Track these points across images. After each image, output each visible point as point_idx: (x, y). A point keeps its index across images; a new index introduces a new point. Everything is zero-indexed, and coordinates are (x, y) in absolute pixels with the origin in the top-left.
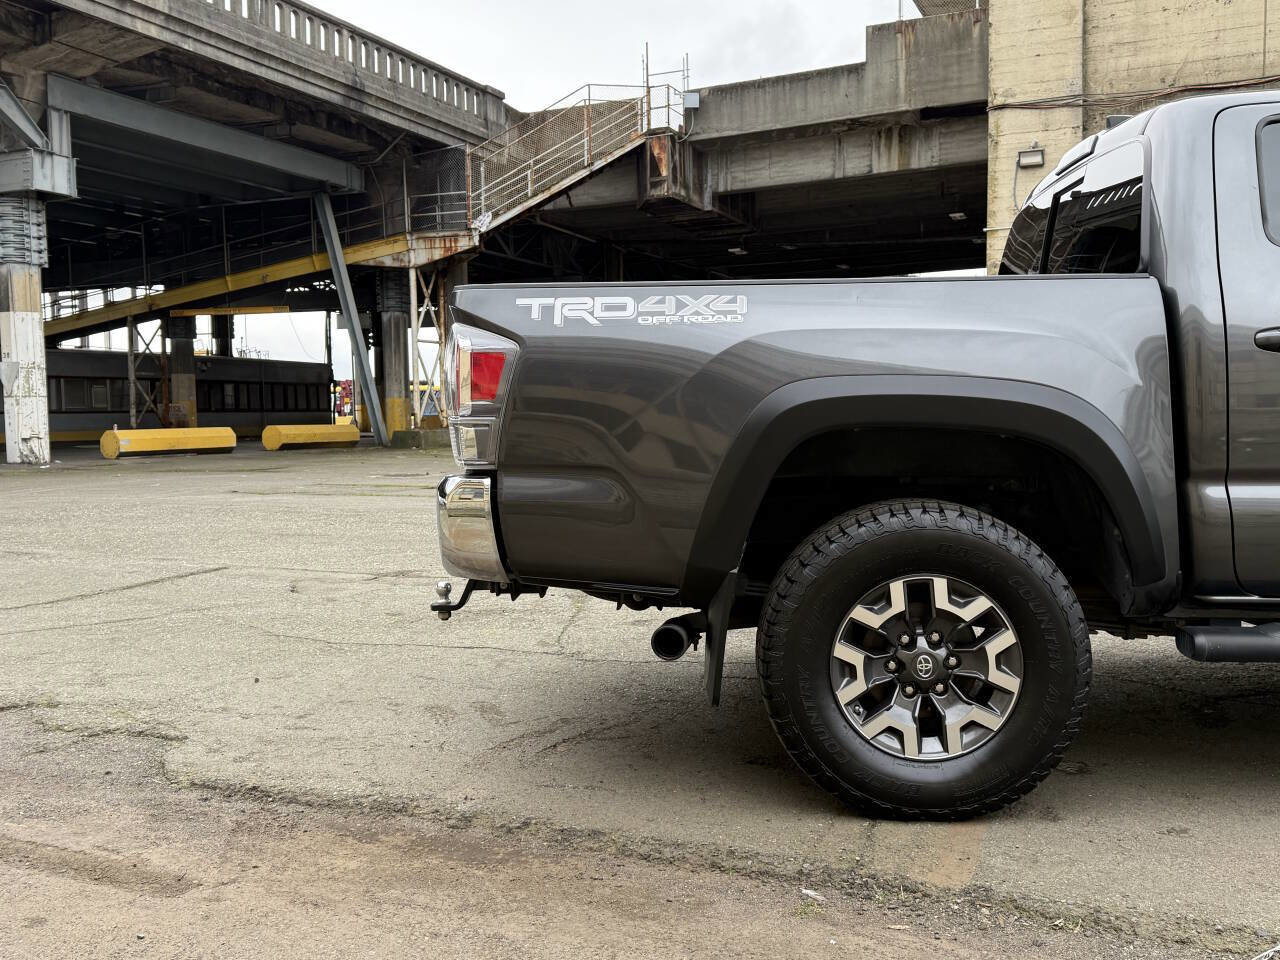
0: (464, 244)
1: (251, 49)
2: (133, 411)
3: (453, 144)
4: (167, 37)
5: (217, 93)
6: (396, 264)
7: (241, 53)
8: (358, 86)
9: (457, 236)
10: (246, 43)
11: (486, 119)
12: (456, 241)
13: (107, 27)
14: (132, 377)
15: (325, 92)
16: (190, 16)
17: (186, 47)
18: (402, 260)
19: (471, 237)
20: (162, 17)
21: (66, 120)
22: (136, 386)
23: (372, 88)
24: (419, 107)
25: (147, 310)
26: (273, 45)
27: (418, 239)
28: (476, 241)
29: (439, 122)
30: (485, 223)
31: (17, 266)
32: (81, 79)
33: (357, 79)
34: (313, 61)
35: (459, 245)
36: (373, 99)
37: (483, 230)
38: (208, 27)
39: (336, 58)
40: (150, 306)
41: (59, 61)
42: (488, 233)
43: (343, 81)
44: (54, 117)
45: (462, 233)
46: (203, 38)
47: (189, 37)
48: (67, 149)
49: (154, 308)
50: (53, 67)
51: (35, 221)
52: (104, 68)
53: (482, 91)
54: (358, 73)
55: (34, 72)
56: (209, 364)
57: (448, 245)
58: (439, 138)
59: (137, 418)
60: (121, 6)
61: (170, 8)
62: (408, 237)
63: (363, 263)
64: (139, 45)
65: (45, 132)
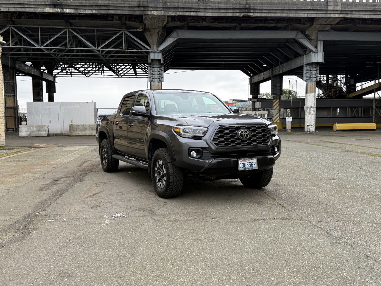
1: (371, 11)
2: (374, 117)
4: (342, 16)
5: (370, 24)
7: (368, 13)
10: (369, 10)
13: (324, 18)
14: (374, 107)
16: (348, 8)
17: (348, 17)
20: (339, 11)
21: (322, 42)
22: (375, 110)
25: (379, 87)
31: (309, 82)
32: (327, 31)
38: (355, 9)
40: (380, 85)
44: (319, 43)
46: (354, 13)
47: (349, 14)
48: (322, 50)
50: (319, 29)
51: (314, 70)
52: (331, 26)
55: (315, 32)
59: (375, 120)
60: (327, 12)
61: (342, 8)
64: (335, 20)
65: (316, 47)
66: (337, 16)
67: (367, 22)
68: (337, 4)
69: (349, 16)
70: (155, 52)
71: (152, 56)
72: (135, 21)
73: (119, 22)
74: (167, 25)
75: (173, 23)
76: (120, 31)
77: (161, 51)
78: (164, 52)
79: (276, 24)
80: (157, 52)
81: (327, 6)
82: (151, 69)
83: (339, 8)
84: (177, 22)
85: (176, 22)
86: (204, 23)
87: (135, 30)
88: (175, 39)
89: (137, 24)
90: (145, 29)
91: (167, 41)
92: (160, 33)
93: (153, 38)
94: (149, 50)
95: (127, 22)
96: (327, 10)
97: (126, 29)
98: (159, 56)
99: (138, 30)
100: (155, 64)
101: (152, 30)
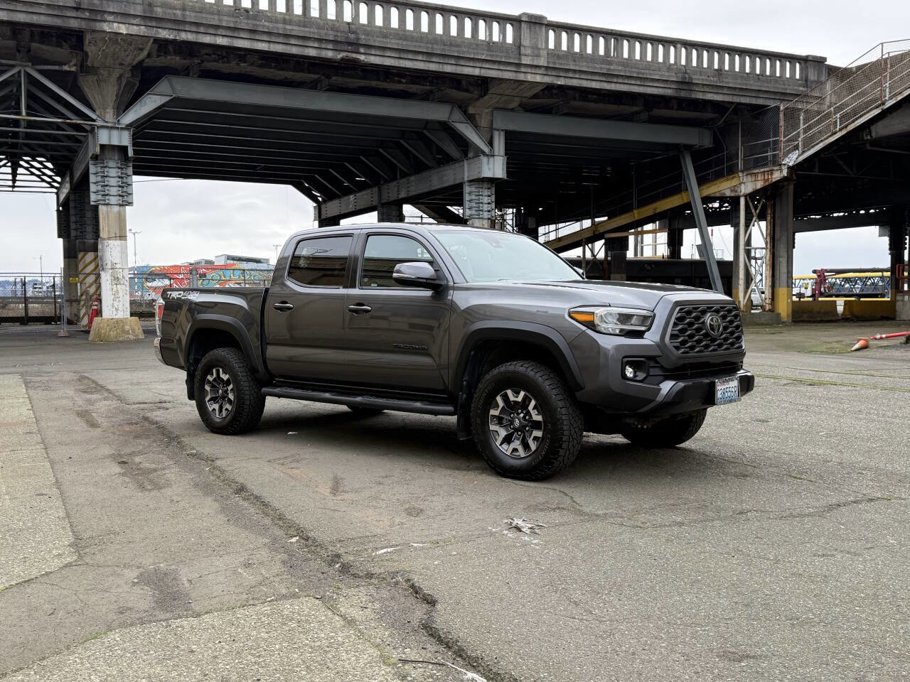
0: (777, 176)
1: (603, 74)
3: (772, 104)
4: (547, 80)
5: (595, 101)
6: (733, 195)
7: (597, 78)
8: (687, 81)
9: (773, 170)
10: (599, 71)
11: (806, 81)
12: (772, 174)
13: (512, 82)
15: (660, 90)
16: (561, 64)
17: (559, 83)
18: (736, 191)
19: (781, 170)
20: (543, 69)
21: (503, 134)
23: (698, 79)
24: (740, 84)
25: (592, 235)
26: (620, 68)
27: (747, 175)
28: (785, 173)
29: (759, 91)
30: (792, 159)
31: (477, 220)
32: (512, 110)
33: (687, 76)
34: (652, 72)
35: (774, 176)
36: (701, 86)
37: (791, 164)
38: (572, 67)
39: (671, 65)
40: (594, 232)
41: (497, 102)
42: (793, 166)
43: (674, 79)
44: (496, 134)
45: (776, 168)
46: (571, 75)
47: (561, 76)
48: (502, 151)
49: (597, 233)
50: (497, 105)
51: (486, 194)
52: (521, 101)
53: (804, 61)
54: (688, 71)
55: (487, 111)
56: (653, 266)
57: (766, 178)
58: (760, 102)
60: (518, 68)
61: (548, 62)
62: (740, 174)
63: (713, 195)
64: (533, 87)
65: (491, 143)
66: (538, 79)
67: (590, 96)
68: (540, 53)
69: (561, 82)
70: (112, 128)
71: (104, 137)
72: (59, 45)
73: (12, 43)
74: (147, 60)
75: (162, 57)
76: (13, 66)
77: (127, 125)
78: (138, 129)
79: (408, 86)
80: (118, 128)
81: (520, 54)
82: (99, 169)
83: (542, 62)
84: (174, 57)
85: (169, 57)
86: (242, 64)
87: (57, 68)
88: (168, 98)
89: (62, 52)
90: (84, 68)
91: (145, 102)
92: (124, 82)
93: (104, 94)
94: (94, 121)
95: (34, 45)
96: (519, 65)
97: (30, 64)
98: (125, 139)
99: (66, 68)
100: (110, 159)
101: (102, 71)
